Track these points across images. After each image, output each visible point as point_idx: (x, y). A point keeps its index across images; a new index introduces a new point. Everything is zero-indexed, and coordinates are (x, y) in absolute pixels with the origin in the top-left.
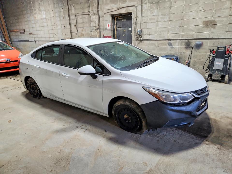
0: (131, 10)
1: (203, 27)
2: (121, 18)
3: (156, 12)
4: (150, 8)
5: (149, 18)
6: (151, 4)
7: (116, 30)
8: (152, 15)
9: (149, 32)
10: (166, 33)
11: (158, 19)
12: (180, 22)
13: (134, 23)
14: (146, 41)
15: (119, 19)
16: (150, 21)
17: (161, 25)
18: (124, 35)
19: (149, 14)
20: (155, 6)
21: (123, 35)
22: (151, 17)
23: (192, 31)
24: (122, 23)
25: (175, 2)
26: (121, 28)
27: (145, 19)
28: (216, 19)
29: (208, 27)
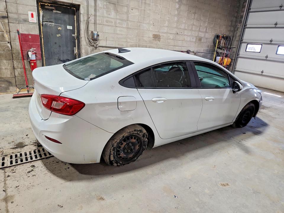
0: (78, 2)
1: (153, 40)
2: (51, 6)
3: (113, 14)
4: (106, 7)
5: (105, 19)
6: (108, 3)
7: (42, 25)
8: (110, 16)
9: (106, 38)
10: (125, 40)
11: (115, 23)
12: (137, 31)
13: (84, 21)
14: (102, 48)
15: (46, 7)
16: (107, 24)
17: (119, 30)
18: (60, 35)
19: (105, 15)
20: (111, 7)
21: (58, 36)
22: (108, 19)
23: (146, 42)
24: (53, 16)
25: (132, 10)
26: (53, 24)
27: (101, 19)
28: (161, 34)
29: (156, 40)
